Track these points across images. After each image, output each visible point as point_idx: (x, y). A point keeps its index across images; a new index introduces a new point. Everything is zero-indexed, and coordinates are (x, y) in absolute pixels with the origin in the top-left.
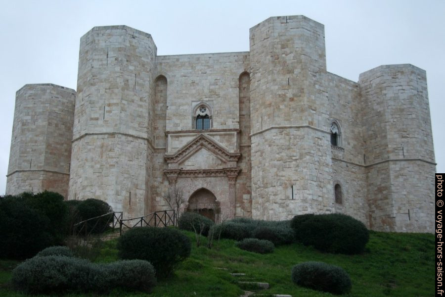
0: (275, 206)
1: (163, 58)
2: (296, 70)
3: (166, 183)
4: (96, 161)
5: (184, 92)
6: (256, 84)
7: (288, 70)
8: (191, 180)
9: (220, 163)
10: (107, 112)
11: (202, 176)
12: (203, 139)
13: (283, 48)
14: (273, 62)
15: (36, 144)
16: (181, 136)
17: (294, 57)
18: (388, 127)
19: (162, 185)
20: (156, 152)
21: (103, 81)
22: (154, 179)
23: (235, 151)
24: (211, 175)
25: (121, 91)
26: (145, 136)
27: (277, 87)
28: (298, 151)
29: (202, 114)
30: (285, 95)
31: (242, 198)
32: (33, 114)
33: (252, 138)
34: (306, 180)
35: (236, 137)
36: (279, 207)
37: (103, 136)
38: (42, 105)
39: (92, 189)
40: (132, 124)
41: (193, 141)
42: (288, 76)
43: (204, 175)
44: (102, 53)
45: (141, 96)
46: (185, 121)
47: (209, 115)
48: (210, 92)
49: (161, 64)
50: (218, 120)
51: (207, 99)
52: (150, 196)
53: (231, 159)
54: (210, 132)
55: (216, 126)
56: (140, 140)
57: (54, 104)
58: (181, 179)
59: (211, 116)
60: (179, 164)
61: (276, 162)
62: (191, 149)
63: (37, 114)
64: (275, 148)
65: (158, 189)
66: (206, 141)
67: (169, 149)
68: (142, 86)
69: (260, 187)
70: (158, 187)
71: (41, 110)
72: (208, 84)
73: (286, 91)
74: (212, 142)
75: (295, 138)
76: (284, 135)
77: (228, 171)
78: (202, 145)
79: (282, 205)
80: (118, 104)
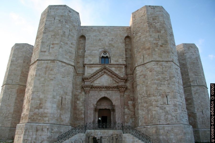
0: (157, 109)
1: (84, 27)
2: (162, 31)
3: (83, 93)
4: (42, 76)
5: (95, 44)
6: (138, 39)
7: (158, 31)
8: (98, 91)
9: (115, 83)
10: (51, 48)
11: (104, 90)
12: (106, 69)
13: (153, 20)
14: (149, 26)
15: (16, 71)
16: (93, 67)
17: (160, 25)
18: (189, 70)
19: (81, 94)
20: (78, 75)
21: (51, 31)
22: (76, 90)
23: (124, 76)
24: (110, 90)
25: (61, 37)
26: (73, 64)
27: (152, 39)
28: (168, 75)
29: (104, 56)
30: (157, 43)
31: (128, 103)
32: (17, 57)
33: (137, 68)
34: (174, 92)
35: (124, 69)
36: (160, 109)
37: (48, 61)
38: (21, 53)
39: (38, 94)
40: (66, 56)
41: (100, 69)
42: (158, 34)
43: (106, 89)
44: (52, 17)
45: (72, 42)
46: (95, 59)
47: (109, 57)
48: (109, 45)
49: (83, 30)
50: (114, 59)
51: (108, 48)
52: (73, 100)
53: (122, 81)
54: (110, 65)
55: (112, 62)
56: (70, 66)
57: (27, 53)
58: (92, 91)
59: (110, 57)
60: (91, 82)
61: (156, 81)
62: (98, 74)
63: (19, 57)
64: (155, 73)
65: (78, 96)
66: (107, 70)
67: (86, 74)
68: (73, 37)
69: (144, 96)
70: (78, 95)
71: (21, 55)
72: (108, 41)
73: (158, 41)
74: (111, 70)
75: (166, 68)
76: (159, 65)
77: (120, 87)
78: (105, 72)
79: (161, 108)
80: (58, 44)
